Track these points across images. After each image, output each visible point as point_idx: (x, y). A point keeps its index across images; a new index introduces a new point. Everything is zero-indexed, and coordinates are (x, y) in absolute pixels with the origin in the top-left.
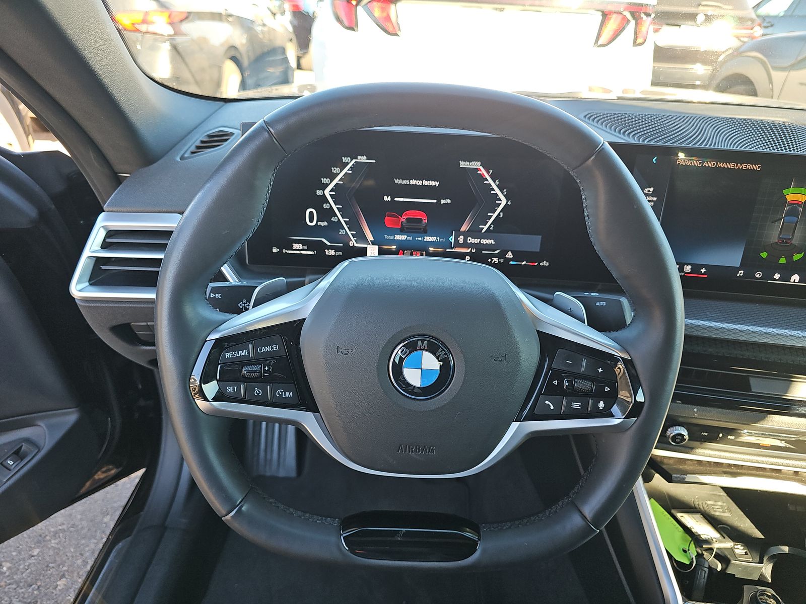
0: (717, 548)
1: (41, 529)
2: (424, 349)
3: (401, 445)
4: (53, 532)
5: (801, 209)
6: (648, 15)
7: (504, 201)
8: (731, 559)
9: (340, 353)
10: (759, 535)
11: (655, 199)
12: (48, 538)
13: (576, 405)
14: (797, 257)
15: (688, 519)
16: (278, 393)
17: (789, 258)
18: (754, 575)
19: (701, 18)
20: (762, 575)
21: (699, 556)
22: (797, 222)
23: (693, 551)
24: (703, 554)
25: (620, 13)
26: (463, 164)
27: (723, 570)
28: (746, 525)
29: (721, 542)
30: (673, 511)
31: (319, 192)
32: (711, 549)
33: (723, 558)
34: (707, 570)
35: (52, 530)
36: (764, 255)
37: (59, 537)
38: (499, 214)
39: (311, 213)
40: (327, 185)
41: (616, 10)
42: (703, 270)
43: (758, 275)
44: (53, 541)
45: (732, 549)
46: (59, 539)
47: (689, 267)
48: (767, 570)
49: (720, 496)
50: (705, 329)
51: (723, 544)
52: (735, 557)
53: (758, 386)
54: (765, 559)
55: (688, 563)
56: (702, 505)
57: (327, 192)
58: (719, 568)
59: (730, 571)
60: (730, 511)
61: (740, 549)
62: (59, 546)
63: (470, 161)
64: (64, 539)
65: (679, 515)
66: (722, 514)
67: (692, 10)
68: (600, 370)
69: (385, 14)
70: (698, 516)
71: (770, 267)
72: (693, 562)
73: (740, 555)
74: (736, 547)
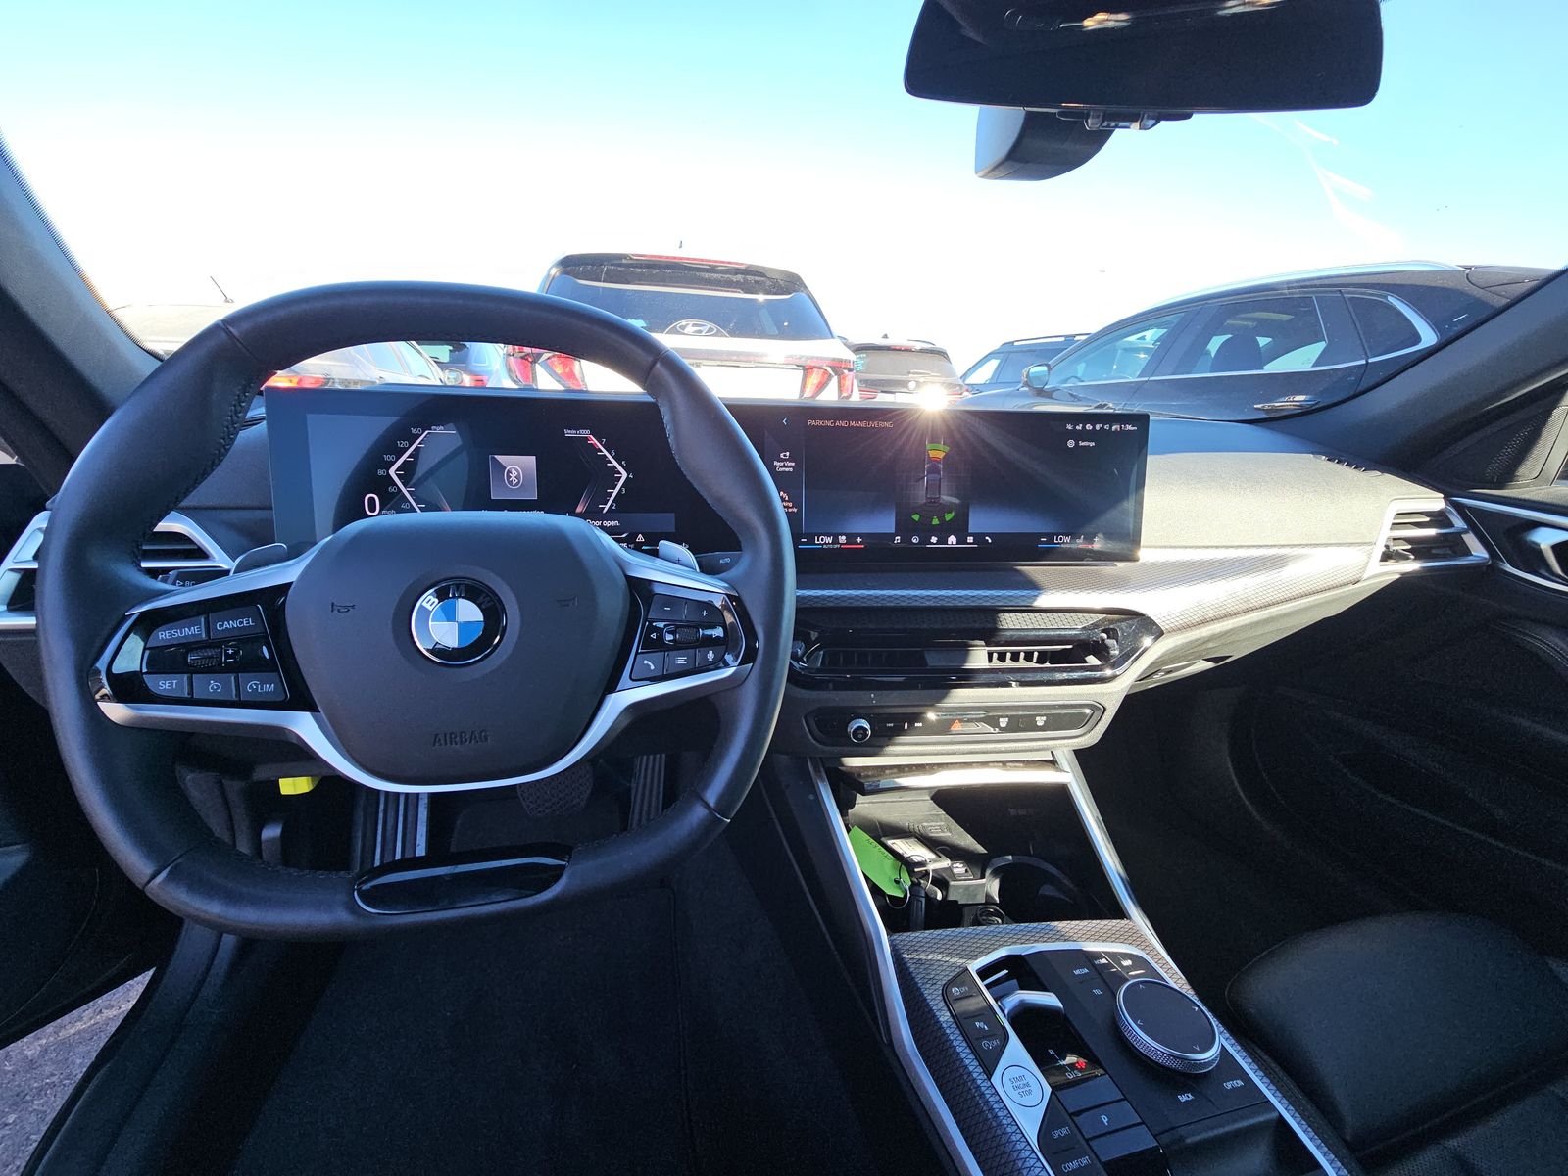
0: (933, 871)
1: (19, 1085)
2: (459, 597)
3: (437, 735)
4: (36, 1088)
5: (941, 466)
6: (850, 370)
7: (624, 475)
8: (949, 880)
9: (336, 611)
10: (981, 849)
11: (793, 464)
12: (28, 1097)
13: (681, 660)
14: (949, 517)
15: (901, 846)
16: (251, 687)
17: (941, 518)
18: (978, 896)
19: (912, 385)
20: (988, 896)
21: (915, 886)
22: (940, 479)
23: (906, 881)
24: (920, 883)
25: (821, 368)
26: (569, 433)
27: (944, 897)
28: (967, 841)
29: (935, 861)
30: (883, 839)
31: (381, 473)
32: (927, 873)
33: (941, 882)
34: (924, 900)
35: (36, 1085)
36: (916, 517)
37: (46, 1094)
38: (621, 490)
39: (372, 500)
40: (393, 463)
41: (817, 365)
42: (859, 540)
43: (915, 540)
44: (36, 1102)
45: (950, 869)
46: (45, 1098)
47: (844, 538)
48: (993, 886)
49: (938, 815)
50: (864, 598)
51: (937, 864)
52: (954, 878)
53: (935, 660)
54: (988, 872)
55: (902, 896)
56: (917, 827)
57: (392, 472)
58: (939, 896)
59: (951, 897)
60: (950, 830)
61: (959, 868)
62: (44, 1109)
63: (577, 430)
64: (53, 1098)
65: (890, 842)
66: (941, 834)
67: (904, 378)
68: (705, 613)
69: (567, 370)
70: (913, 840)
71: (926, 531)
72: (906, 894)
73: (960, 875)
74: (954, 866)
